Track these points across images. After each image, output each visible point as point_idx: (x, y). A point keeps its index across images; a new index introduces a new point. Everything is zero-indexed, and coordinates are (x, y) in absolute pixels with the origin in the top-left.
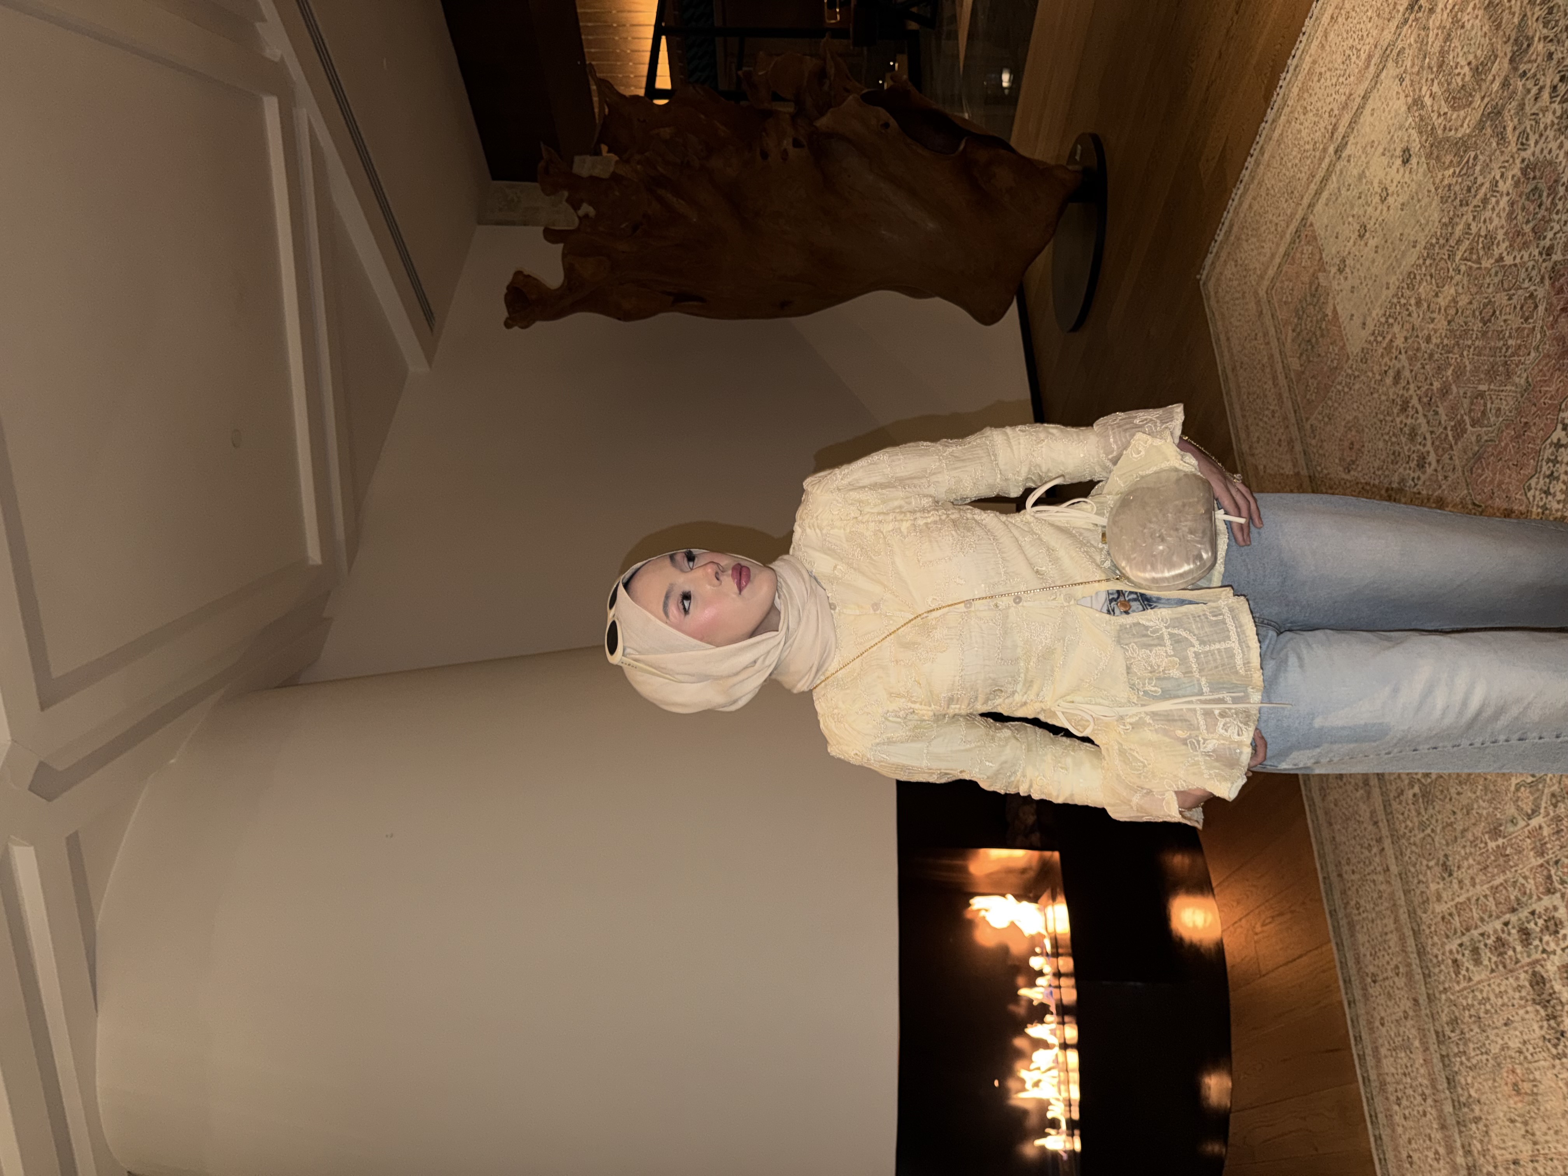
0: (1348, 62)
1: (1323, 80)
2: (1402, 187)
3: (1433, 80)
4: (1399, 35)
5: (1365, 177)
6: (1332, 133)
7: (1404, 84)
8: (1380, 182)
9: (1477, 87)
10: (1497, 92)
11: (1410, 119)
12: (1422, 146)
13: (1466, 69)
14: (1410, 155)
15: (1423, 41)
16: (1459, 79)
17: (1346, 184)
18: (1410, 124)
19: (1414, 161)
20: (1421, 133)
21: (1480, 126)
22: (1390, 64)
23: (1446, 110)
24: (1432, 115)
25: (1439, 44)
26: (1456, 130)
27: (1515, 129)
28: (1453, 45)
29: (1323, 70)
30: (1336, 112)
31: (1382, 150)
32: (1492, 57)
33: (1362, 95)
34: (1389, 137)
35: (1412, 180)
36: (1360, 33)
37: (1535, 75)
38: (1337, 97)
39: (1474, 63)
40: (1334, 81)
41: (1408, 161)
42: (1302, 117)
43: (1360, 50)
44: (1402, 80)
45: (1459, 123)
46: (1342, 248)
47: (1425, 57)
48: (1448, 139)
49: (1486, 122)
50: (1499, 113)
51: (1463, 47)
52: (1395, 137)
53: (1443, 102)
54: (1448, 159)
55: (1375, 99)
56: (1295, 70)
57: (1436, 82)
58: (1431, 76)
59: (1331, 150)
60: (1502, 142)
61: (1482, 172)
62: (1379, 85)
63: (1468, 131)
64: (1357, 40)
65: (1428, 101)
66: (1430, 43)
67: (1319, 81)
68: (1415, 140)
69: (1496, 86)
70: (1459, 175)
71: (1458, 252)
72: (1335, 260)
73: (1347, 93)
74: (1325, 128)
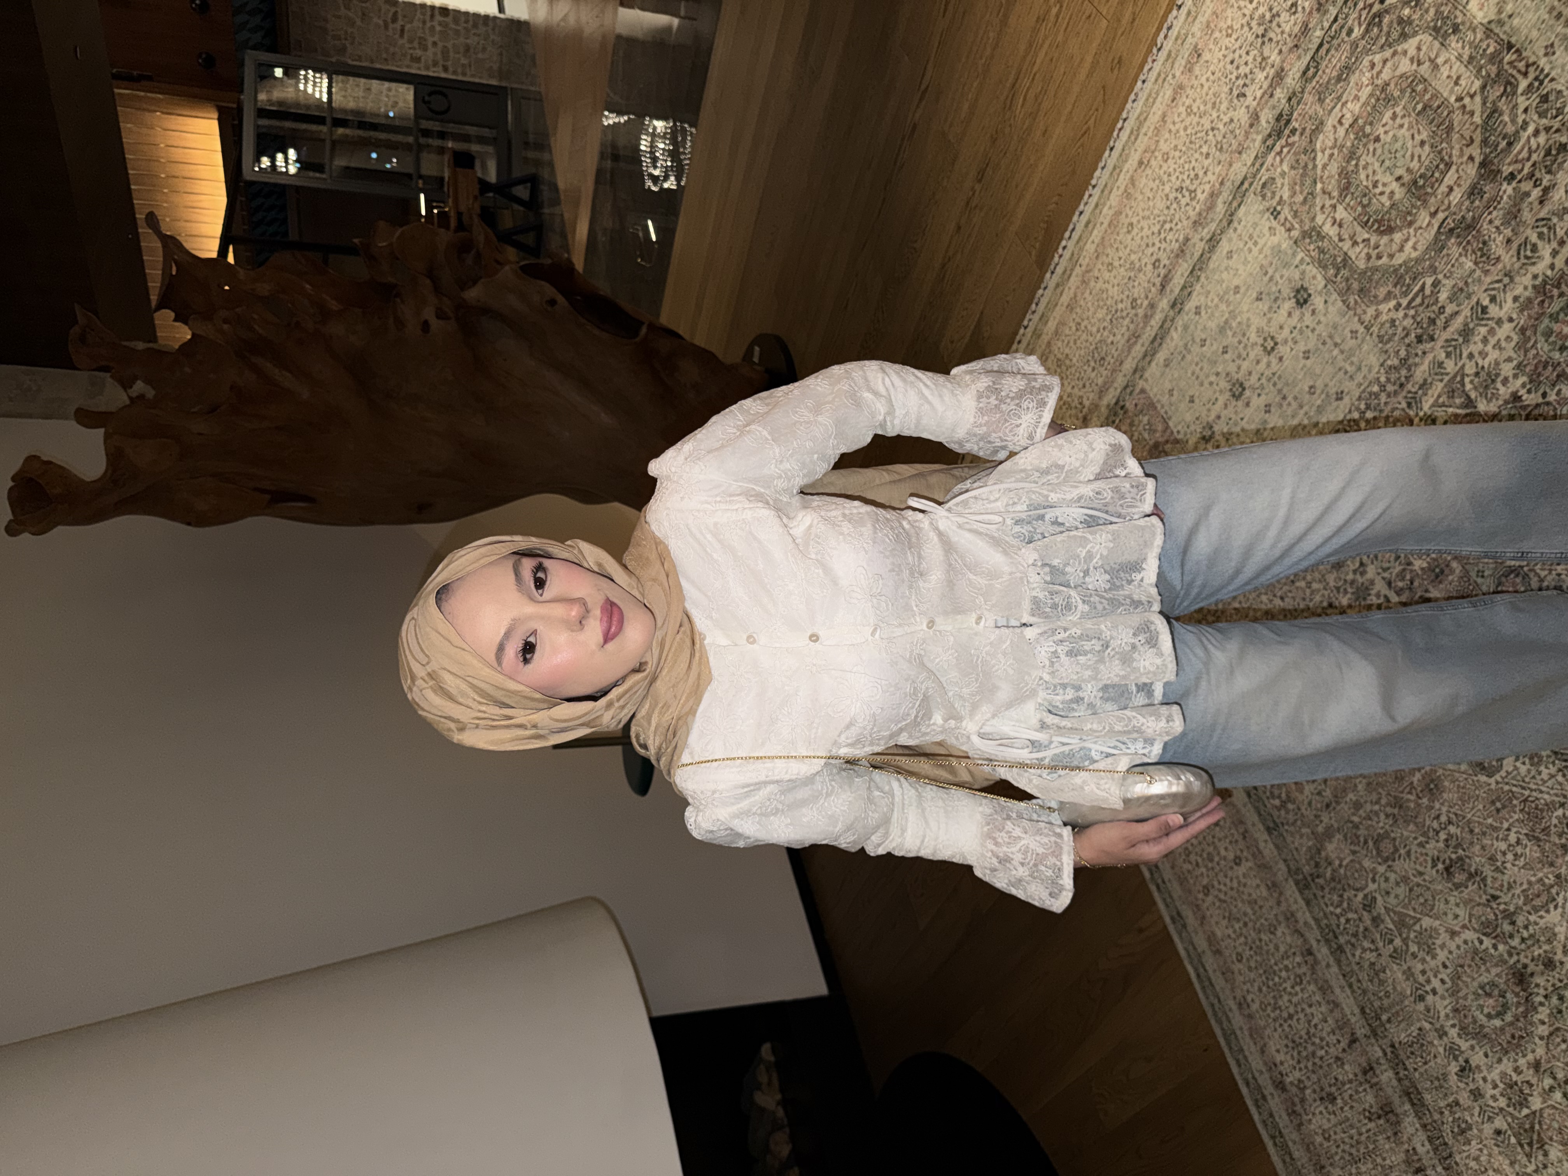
0: (1175, 206)
1: (1135, 230)
2: (1301, 332)
3: (1334, 207)
4: (1262, 165)
5: (1231, 328)
6: (1163, 287)
7: (1282, 217)
8: (1259, 331)
9: (1419, 203)
10: (1460, 204)
11: (1301, 255)
12: (1328, 281)
13: (1395, 186)
14: (1310, 295)
15: (1306, 166)
16: (1384, 199)
17: (1198, 340)
18: (1302, 261)
19: (1317, 301)
20: (1325, 267)
21: (1438, 246)
22: (1250, 197)
23: (1366, 236)
24: (1340, 244)
25: (1336, 165)
26: (1391, 256)
27: (1509, 241)
28: (1362, 163)
29: (1134, 220)
30: (1165, 261)
31: (1255, 295)
32: (1442, 166)
33: (1208, 237)
34: (1266, 279)
35: (1319, 322)
36: (1192, 174)
37: (1531, 175)
38: (1164, 245)
39: (1407, 178)
40: (1156, 229)
41: (1306, 301)
42: (1106, 275)
43: (1195, 191)
44: (1275, 214)
45: (1395, 247)
46: (1205, 412)
47: (1315, 183)
48: (1376, 269)
49: (1448, 239)
50: (1470, 227)
51: (1383, 161)
52: (1277, 276)
53: (1359, 229)
54: (1382, 292)
55: (1230, 240)
56: (1087, 225)
57: (1340, 208)
58: (1328, 203)
59: (1164, 304)
60: (1484, 259)
61: (1451, 300)
62: (1235, 224)
63: (1414, 255)
64: (1188, 182)
65: (1330, 230)
66: (1320, 167)
67: (1129, 232)
68: (1314, 278)
69: (1456, 196)
70: (1408, 306)
71: (1424, 399)
72: (1192, 428)
73: (1181, 238)
74: (1149, 282)
